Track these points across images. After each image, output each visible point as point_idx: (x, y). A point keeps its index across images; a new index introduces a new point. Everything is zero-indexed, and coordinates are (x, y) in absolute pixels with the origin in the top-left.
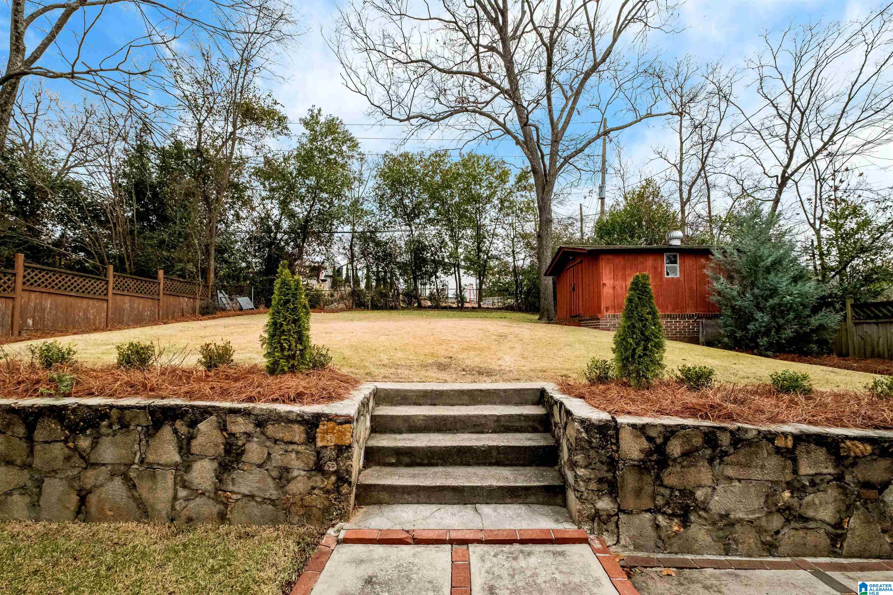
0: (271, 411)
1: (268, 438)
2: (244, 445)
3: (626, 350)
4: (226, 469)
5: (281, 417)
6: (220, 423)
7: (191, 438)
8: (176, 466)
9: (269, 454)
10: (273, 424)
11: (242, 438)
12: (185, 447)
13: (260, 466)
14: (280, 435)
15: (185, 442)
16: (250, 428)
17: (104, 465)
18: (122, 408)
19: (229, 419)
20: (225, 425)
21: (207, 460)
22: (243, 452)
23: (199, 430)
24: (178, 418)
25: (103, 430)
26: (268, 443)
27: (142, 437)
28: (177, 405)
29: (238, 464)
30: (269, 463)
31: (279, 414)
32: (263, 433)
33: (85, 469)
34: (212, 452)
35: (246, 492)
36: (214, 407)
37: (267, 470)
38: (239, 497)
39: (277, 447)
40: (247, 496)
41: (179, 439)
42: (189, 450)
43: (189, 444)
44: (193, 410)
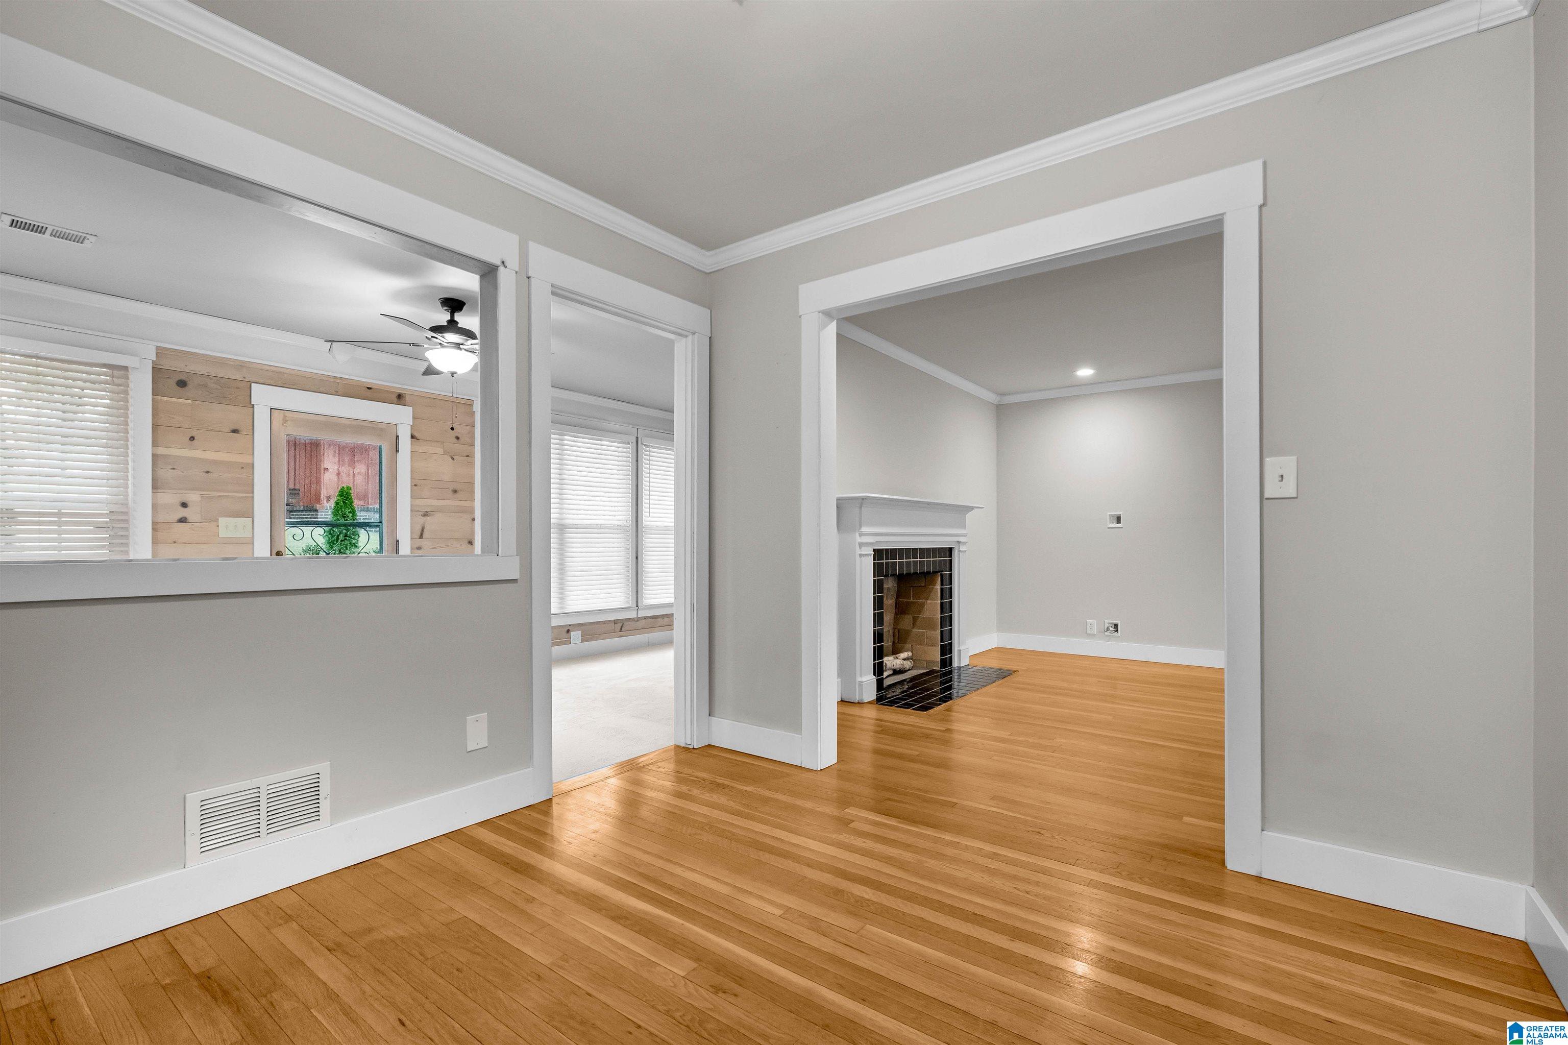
3: (333, 536)
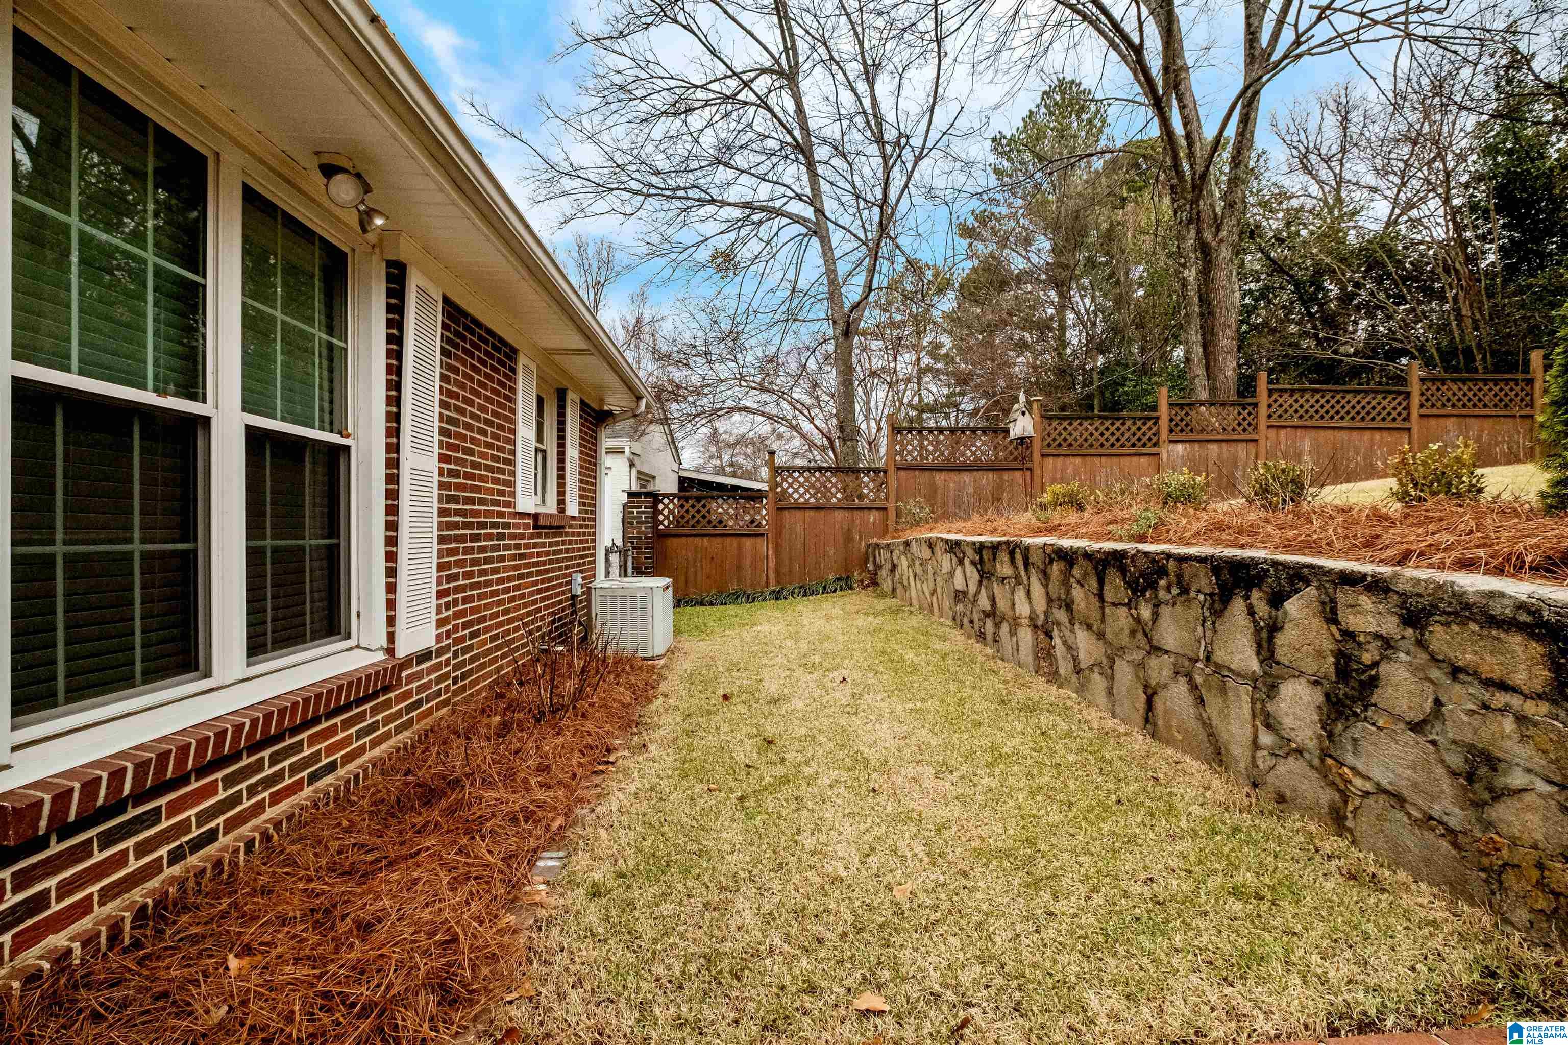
0: (1440, 587)
1: (1434, 659)
2: (1376, 664)
4: (1340, 714)
5: (1468, 606)
6: (1323, 603)
7: (1274, 628)
8: (1255, 679)
9: (1438, 703)
10: (1447, 625)
11: (1370, 647)
12: (1265, 645)
13: (1416, 727)
14: (1467, 658)
15: (1264, 635)
16: (1390, 626)
17: (1167, 652)
18: (1182, 559)
19: (1344, 596)
20: (1334, 611)
21: (1303, 680)
22: (1373, 683)
23: (1286, 613)
24: (1255, 586)
25: (1162, 594)
26: (1435, 673)
27: (1207, 614)
28: (1252, 559)
29: (1365, 709)
30: (1438, 727)
31: (1459, 595)
32: (1421, 644)
33: (1149, 653)
34: (1310, 666)
35: (1384, 783)
36: (1311, 566)
37: (1434, 743)
38: (1369, 787)
39: (1458, 687)
40: (1385, 792)
41: (1258, 631)
42: (1272, 652)
43: (1271, 639)
44: (1276, 570)
